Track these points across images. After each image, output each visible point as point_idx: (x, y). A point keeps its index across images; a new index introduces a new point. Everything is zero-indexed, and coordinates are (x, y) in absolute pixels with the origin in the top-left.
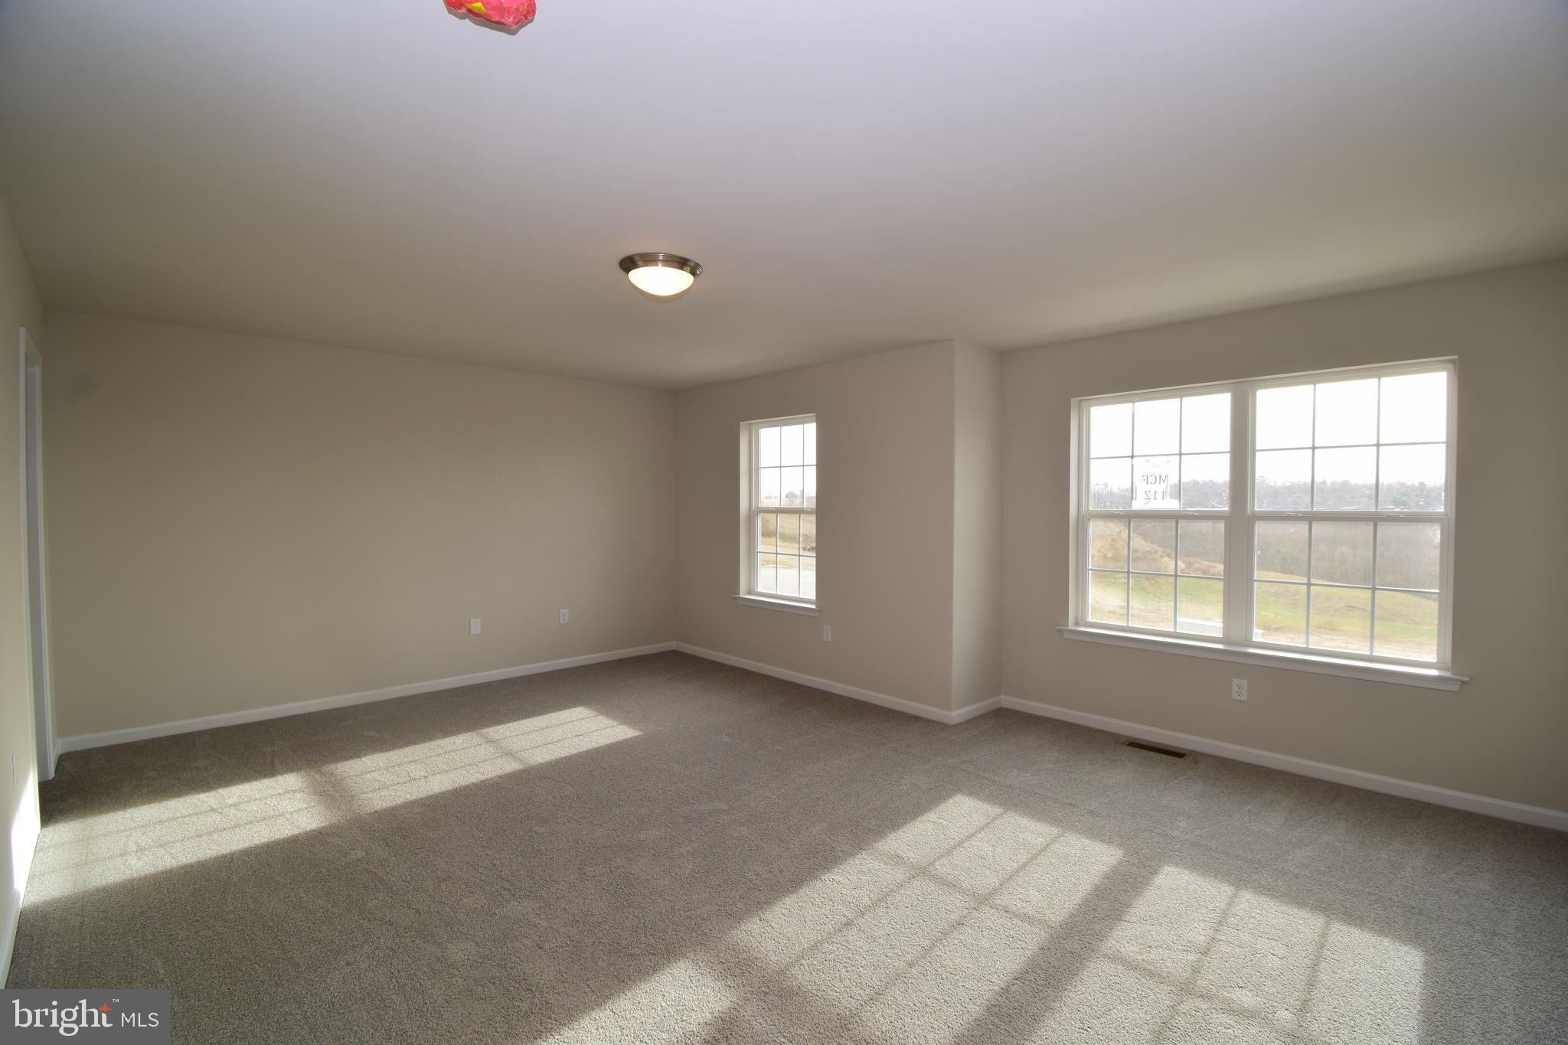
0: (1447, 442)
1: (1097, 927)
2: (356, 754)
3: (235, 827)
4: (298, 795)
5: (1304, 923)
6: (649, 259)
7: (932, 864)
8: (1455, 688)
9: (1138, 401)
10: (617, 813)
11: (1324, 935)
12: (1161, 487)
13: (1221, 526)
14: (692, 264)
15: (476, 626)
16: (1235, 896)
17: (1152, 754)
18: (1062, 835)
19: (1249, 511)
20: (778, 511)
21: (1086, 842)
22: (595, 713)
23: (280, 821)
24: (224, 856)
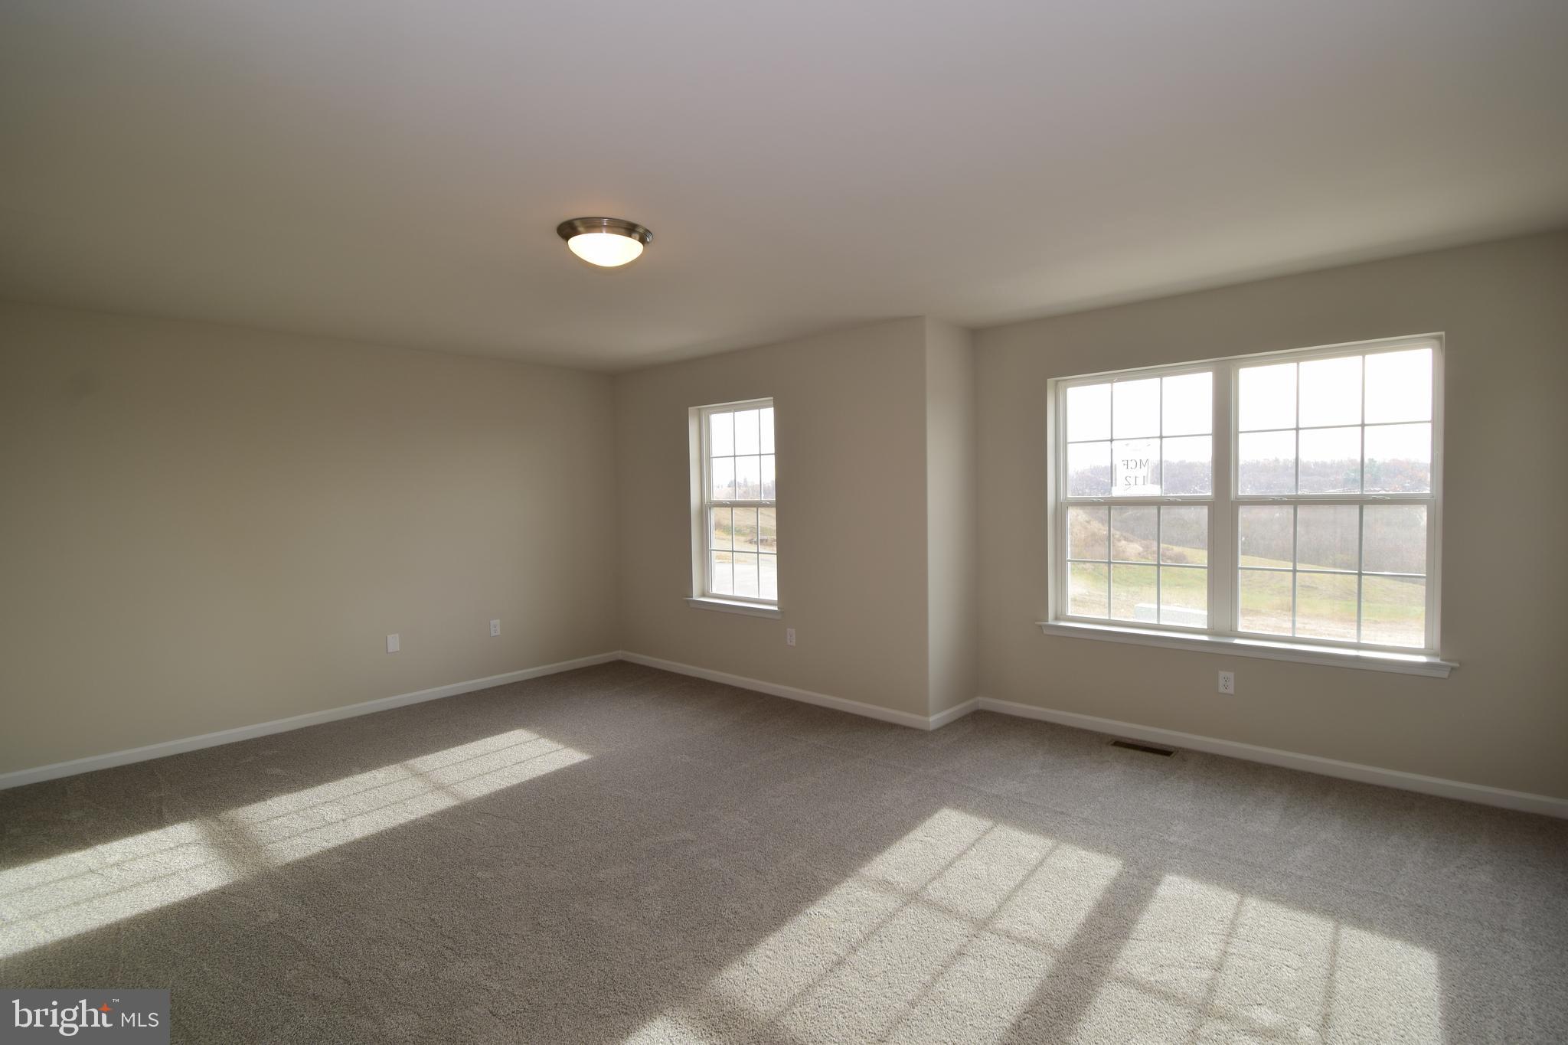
0: (1433, 422)
1: (1105, 948)
2: (260, 797)
3: (120, 890)
4: (193, 849)
5: (1315, 929)
6: (592, 224)
7: (924, 888)
8: (1445, 674)
9: (1117, 381)
10: (572, 851)
11: (1335, 942)
12: (1142, 472)
13: (1204, 512)
14: (641, 231)
15: (394, 643)
16: (1241, 903)
17: (1139, 753)
18: (1056, 847)
19: (1232, 496)
20: (733, 505)
21: (1083, 853)
22: (536, 736)
23: (174, 881)
24: (109, 927)
